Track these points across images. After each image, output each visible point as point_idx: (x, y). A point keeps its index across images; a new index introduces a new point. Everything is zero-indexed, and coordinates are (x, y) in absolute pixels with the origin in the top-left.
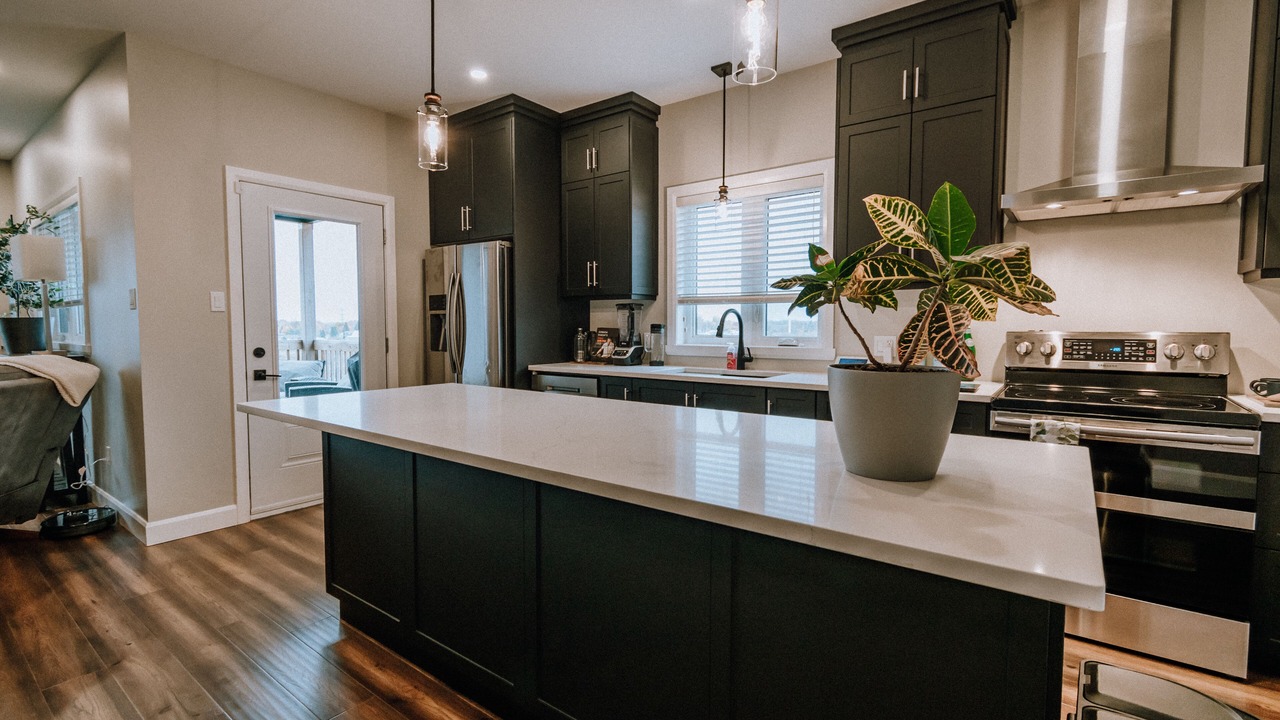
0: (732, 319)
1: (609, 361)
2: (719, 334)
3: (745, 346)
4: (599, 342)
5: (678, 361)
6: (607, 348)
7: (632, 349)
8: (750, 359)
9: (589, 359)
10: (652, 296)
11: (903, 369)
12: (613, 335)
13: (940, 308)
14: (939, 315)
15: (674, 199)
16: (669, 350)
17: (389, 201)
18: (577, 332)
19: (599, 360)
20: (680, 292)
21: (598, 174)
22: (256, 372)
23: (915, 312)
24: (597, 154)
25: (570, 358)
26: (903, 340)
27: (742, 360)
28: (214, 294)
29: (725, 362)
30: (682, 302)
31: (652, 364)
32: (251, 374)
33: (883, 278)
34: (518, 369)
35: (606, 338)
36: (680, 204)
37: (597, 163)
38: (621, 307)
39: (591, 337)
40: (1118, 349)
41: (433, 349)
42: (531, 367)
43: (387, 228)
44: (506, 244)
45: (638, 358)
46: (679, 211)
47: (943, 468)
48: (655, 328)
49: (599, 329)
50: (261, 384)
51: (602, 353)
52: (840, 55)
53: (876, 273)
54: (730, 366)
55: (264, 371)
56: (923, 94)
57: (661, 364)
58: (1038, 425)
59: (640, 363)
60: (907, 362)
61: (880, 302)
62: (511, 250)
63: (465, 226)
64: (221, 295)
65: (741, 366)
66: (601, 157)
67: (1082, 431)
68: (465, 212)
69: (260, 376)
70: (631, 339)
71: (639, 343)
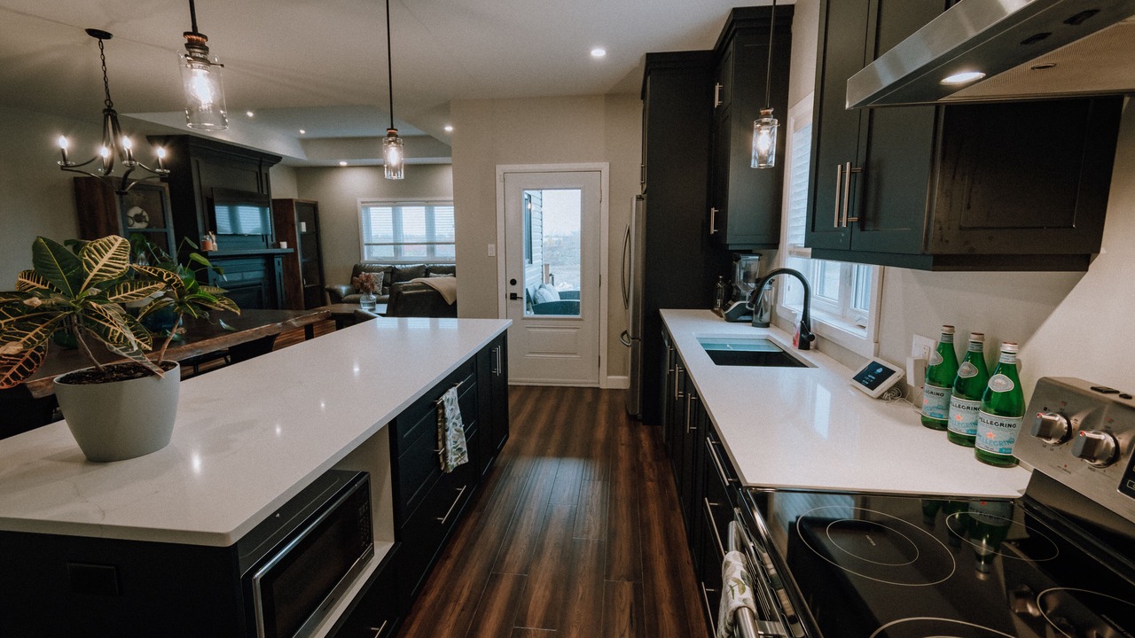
5: (783, 325)
8: (814, 338)
15: (792, 123)
17: (604, 166)
22: (511, 294)
27: (806, 337)
28: (489, 246)
32: (509, 295)
36: (796, 129)
43: (602, 188)
50: (514, 302)
54: (794, 342)
55: (516, 294)
57: (767, 325)
64: (493, 246)
65: (803, 345)
69: (514, 297)
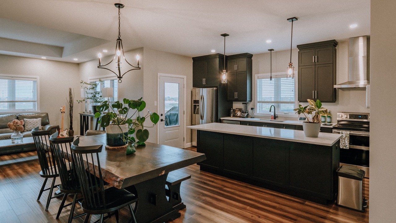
0: (273, 108)
1: (240, 117)
2: (270, 111)
3: (276, 114)
4: (236, 112)
5: (258, 117)
6: (239, 113)
7: (247, 114)
8: (277, 117)
9: (234, 116)
10: (251, 101)
11: (313, 123)
12: (240, 110)
13: (318, 115)
14: (317, 116)
15: (257, 77)
16: (255, 114)
17: (185, 77)
18: (231, 109)
19: (237, 117)
20: (258, 100)
21: (237, 71)
23: (315, 115)
24: (238, 66)
25: (229, 116)
26: (313, 118)
27: (275, 117)
29: (271, 117)
30: (259, 102)
31: (251, 118)
33: (310, 111)
34: (219, 119)
35: (238, 111)
36: (258, 79)
37: (238, 68)
38: (243, 103)
39: (234, 111)
40: (360, 117)
41: (194, 113)
42: (221, 118)
43: (185, 84)
44: (216, 88)
45: (247, 117)
46: (258, 80)
47: (319, 136)
48: (252, 109)
49: (236, 109)
50: (162, 122)
51: (237, 115)
52: (299, 50)
53: (309, 110)
54: (272, 119)
55: (162, 119)
56: (317, 61)
57: (254, 118)
58: (342, 132)
59: (248, 117)
60: (314, 121)
61: (310, 113)
62: (217, 90)
63: (204, 83)
64: (156, 102)
65: (275, 119)
66: (239, 67)
67: (350, 133)
68: (204, 80)
70: (246, 111)
71: (248, 112)
